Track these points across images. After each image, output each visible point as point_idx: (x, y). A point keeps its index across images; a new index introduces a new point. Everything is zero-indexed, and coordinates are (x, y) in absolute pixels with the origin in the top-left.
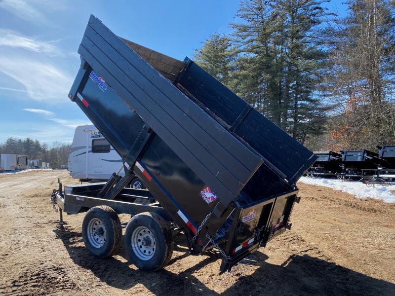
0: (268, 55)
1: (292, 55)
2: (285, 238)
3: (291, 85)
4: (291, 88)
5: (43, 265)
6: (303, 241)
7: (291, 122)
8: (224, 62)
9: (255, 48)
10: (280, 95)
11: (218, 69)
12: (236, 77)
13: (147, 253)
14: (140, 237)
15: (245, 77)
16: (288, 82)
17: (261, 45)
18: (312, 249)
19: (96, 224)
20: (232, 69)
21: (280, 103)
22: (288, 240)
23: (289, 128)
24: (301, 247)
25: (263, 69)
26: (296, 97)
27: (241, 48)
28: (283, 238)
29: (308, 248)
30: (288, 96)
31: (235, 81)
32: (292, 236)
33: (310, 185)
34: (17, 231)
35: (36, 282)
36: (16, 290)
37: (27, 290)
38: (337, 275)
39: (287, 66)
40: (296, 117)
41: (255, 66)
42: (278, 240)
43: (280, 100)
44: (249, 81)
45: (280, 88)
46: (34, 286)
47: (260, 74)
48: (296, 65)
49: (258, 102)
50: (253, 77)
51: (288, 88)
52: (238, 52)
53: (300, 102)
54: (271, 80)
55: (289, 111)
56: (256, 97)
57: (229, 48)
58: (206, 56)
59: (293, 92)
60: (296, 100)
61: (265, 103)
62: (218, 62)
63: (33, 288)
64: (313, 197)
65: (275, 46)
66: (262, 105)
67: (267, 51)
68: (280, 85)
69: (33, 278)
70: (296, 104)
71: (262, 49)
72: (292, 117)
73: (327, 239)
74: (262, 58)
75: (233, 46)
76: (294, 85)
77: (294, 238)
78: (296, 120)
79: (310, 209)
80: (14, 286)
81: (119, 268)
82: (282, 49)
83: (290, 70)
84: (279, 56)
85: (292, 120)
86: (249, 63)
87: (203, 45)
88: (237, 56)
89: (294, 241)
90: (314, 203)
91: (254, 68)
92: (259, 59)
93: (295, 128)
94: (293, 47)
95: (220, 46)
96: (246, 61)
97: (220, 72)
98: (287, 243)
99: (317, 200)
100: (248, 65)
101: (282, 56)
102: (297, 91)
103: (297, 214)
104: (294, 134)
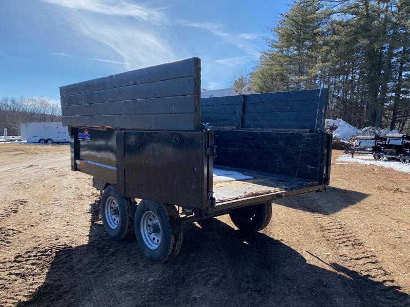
0: (368, 16)
1: (400, 15)
2: (339, 237)
3: (395, 51)
4: (396, 55)
5: (58, 241)
6: (360, 244)
7: (392, 97)
8: (313, 27)
9: (352, 8)
10: (379, 64)
11: (306, 36)
12: (326, 43)
13: (155, 241)
14: (149, 223)
15: (337, 43)
16: (392, 48)
17: (361, 4)
18: (368, 257)
19: (114, 203)
20: (324, 34)
21: (379, 74)
22: (341, 241)
23: (388, 104)
24: (354, 253)
25: (361, 33)
26: (401, 67)
27: (335, 9)
28: (335, 237)
29: (363, 255)
30: (390, 65)
31: (325, 48)
32: (348, 235)
33: (401, 173)
34: (57, 202)
35: (38, 259)
36: (13, 266)
37: (23, 268)
38: (390, 299)
39: (392, 28)
40: (398, 91)
41: (350, 30)
42: (328, 240)
43: (379, 70)
44: (341, 49)
45: (381, 56)
46: (33, 264)
47: (355, 40)
48: (404, 27)
49: (353, 73)
50: (347, 43)
51: (391, 55)
52: (331, 14)
53: (406, 73)
54: (369, 45)
55: (390, 85)
56: (350, 67)
57: (321, 9)
58: (293, 20)
59: (398, 61)
60: (402, 69)
61: (361, 74)
62: (306, 27)
63: (31, 266)
64: (399, 187)
65: (379, 4)
66: (357, 77)
67: (367, 10)
68: (381, 52)
69: (38, 254)
70: (401, 75)
71: (362, 9)
72: (393, 91)
73: (394, 246)
74: (360, 20)
75: (325, 7)
76: (399, 52)
77: (350, 239)
78: (399, 95)
79: (387, 202)
80: (15, 261)
81: (127, 254)
82: (387, 7)
83: (395, 33)
84: (383, 16)
85: (394, 95)
86: (343, 26)
87: (290, 7)
88: (329, 18)
89: (347, 243)
90: (397, 195)
91: (349, 32)
92: (356, 21)
93: (396, 105)
94: (402, 4)
95: (310, 9)
96: (340, 23)
97: (308, 39)
98: (337, 245)
99: (401, 191)
100: (341, 28)
101: (386, 16)
102: (402, 59)
103: (368, 207)
104: (394, 111)
